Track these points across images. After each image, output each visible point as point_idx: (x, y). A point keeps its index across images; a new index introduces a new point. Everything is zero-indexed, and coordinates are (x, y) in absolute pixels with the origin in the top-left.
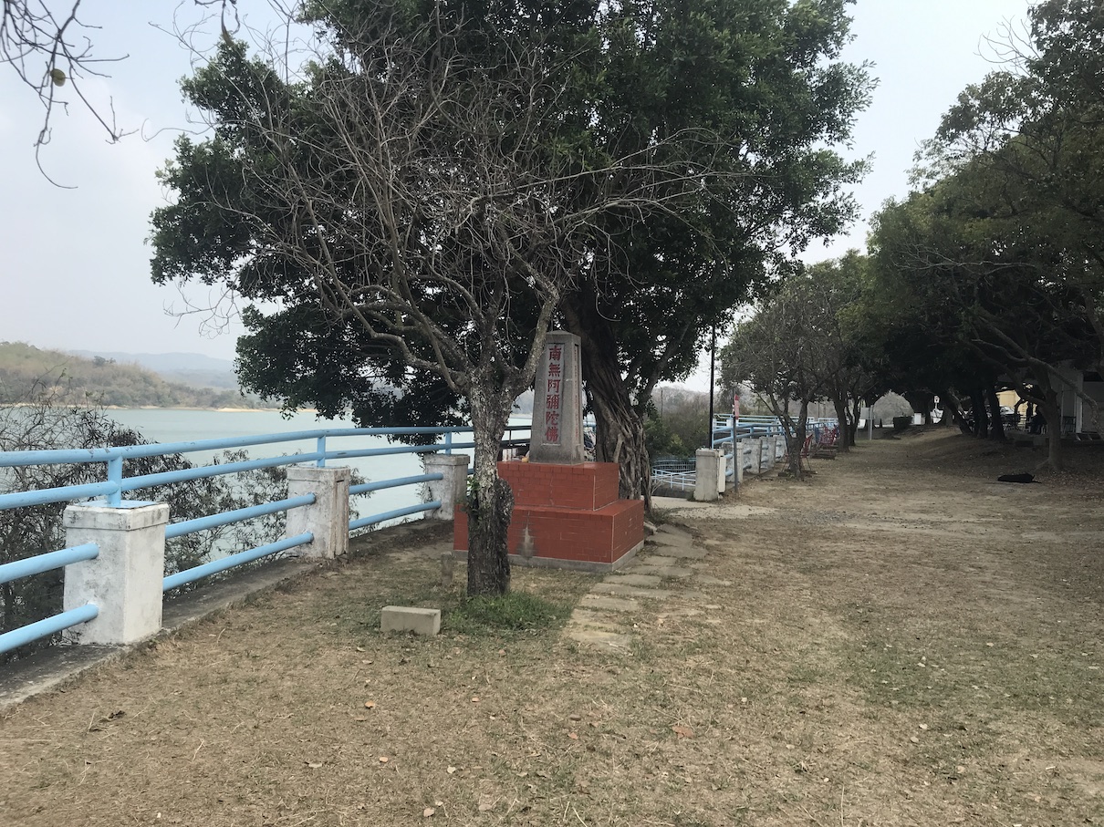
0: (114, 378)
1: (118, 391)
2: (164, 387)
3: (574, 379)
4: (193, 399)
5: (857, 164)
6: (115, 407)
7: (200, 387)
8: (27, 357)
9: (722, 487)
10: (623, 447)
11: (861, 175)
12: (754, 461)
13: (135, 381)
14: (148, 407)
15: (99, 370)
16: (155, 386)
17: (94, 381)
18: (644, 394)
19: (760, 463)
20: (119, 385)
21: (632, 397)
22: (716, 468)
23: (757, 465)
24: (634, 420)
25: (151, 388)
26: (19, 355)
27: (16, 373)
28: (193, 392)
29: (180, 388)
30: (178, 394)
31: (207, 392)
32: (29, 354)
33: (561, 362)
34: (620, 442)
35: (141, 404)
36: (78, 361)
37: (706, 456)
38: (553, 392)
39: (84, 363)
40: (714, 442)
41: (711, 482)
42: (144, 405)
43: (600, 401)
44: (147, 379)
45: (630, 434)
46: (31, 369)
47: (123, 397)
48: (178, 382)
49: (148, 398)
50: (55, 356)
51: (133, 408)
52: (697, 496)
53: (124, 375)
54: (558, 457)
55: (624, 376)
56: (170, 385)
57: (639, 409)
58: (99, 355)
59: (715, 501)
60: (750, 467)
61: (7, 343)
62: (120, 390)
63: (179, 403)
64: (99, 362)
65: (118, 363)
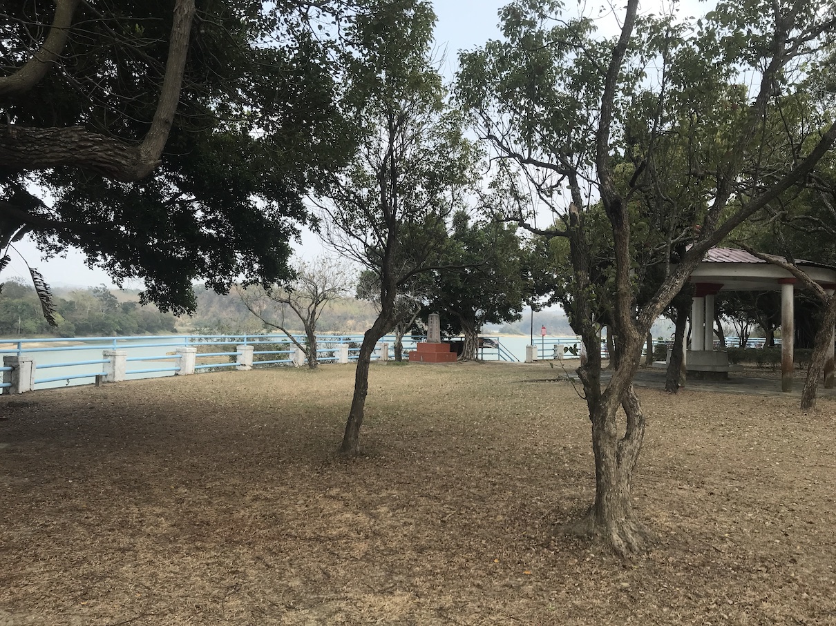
9: (534, 358)
22: (532, 352)
37: (529, 348)
40: (533, 343)
41: (530, 356)
54: (431, 342)
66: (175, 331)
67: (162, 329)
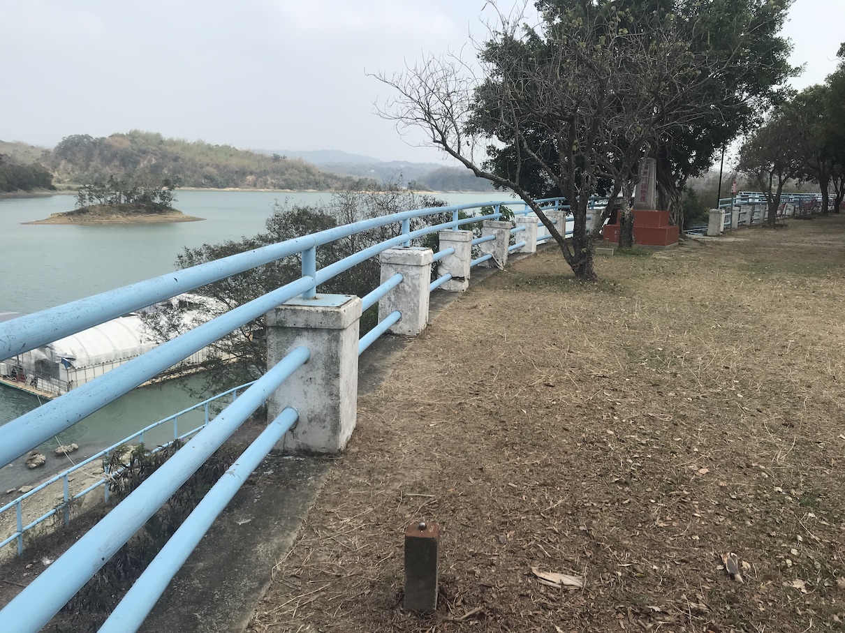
0: (287, 169)
1: (290, 179)
2: (320, 176)
3: (653, 177)
4: (338, 184)
5: (797, 68)
6: (288, 190)
7: (344, 176)
8: (231, 156)
9: (722, 230)
10: (671, 206)
11: (800, 73)
12: (747, 218)
13: (300, 172)
14: (310, 190)
15: (276, 163)
16: (314, 175)
17: (274, 172)
18: (682, 182)
19: (752, 221)
20: (290, 174)
21: (676, 183)
22: (720, 219)
23: (750, 221)
24: (677, 194)
25: (311, 177)
26: (226, 154)
27: (225, 167)
28: (339, 179)
29: (331, 176)
30: (329, 181)
31: (349, 179)
32: (232, 153)
33: (648, 170)
34: (670, 204)
35: (305, 188)
36: (262, 158)
37: (715, 213)
38: (644, 182)
39: (266, 159)
40: (720, 206)
41: (716, 227)
42: (307, 189)
43: (661, 185)
44: (308, 170)
45: (675, 200)
46: (234, 163)
47: (293, 183)
48: (328, 172)
49: (309, 183)
50: (248, 154)
51: (300, 191)
52: (708, 233)
53: (293, 167)
54: (645, 208)
55: (674, 173)
56: (324, 174)
57: (680, 189)
58: (276, 153)
59: (718, 236)
60: (745, 222)
61: (218, 145)
62: (291, 178)
63: (330, 187)
64: (276, 158)
65: (289, 159)
66: (53, 188)
67: (38, 186)
